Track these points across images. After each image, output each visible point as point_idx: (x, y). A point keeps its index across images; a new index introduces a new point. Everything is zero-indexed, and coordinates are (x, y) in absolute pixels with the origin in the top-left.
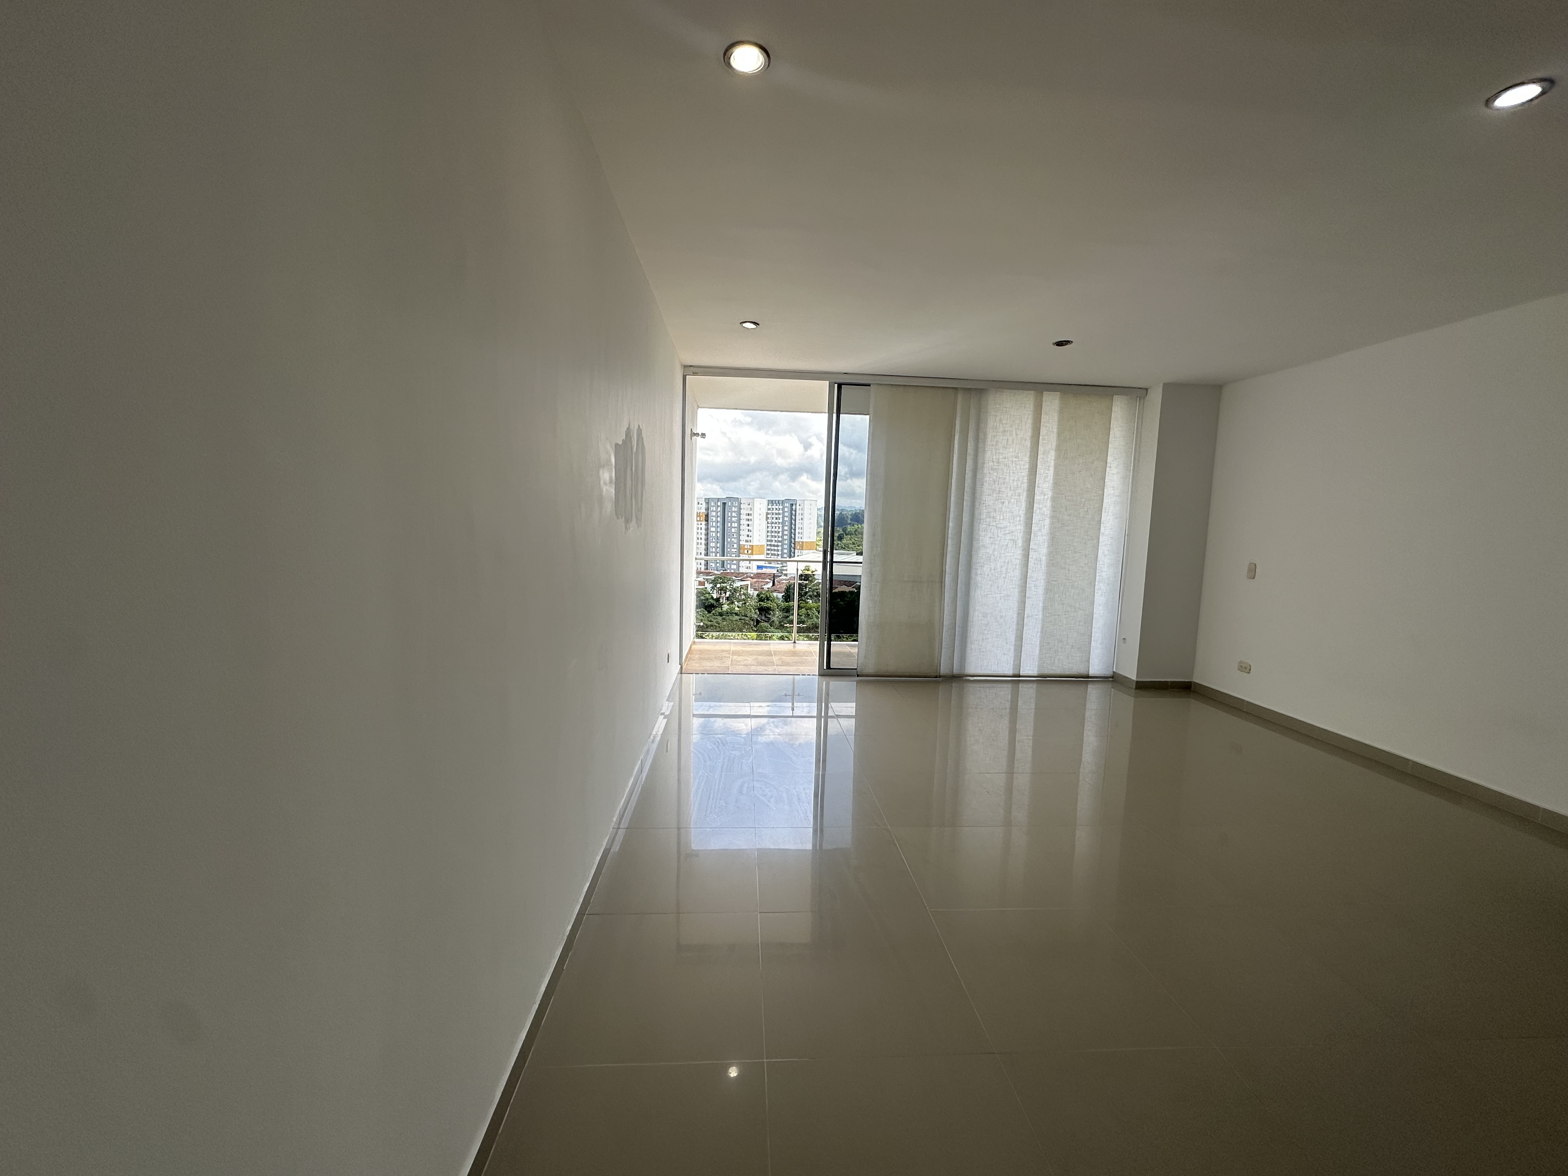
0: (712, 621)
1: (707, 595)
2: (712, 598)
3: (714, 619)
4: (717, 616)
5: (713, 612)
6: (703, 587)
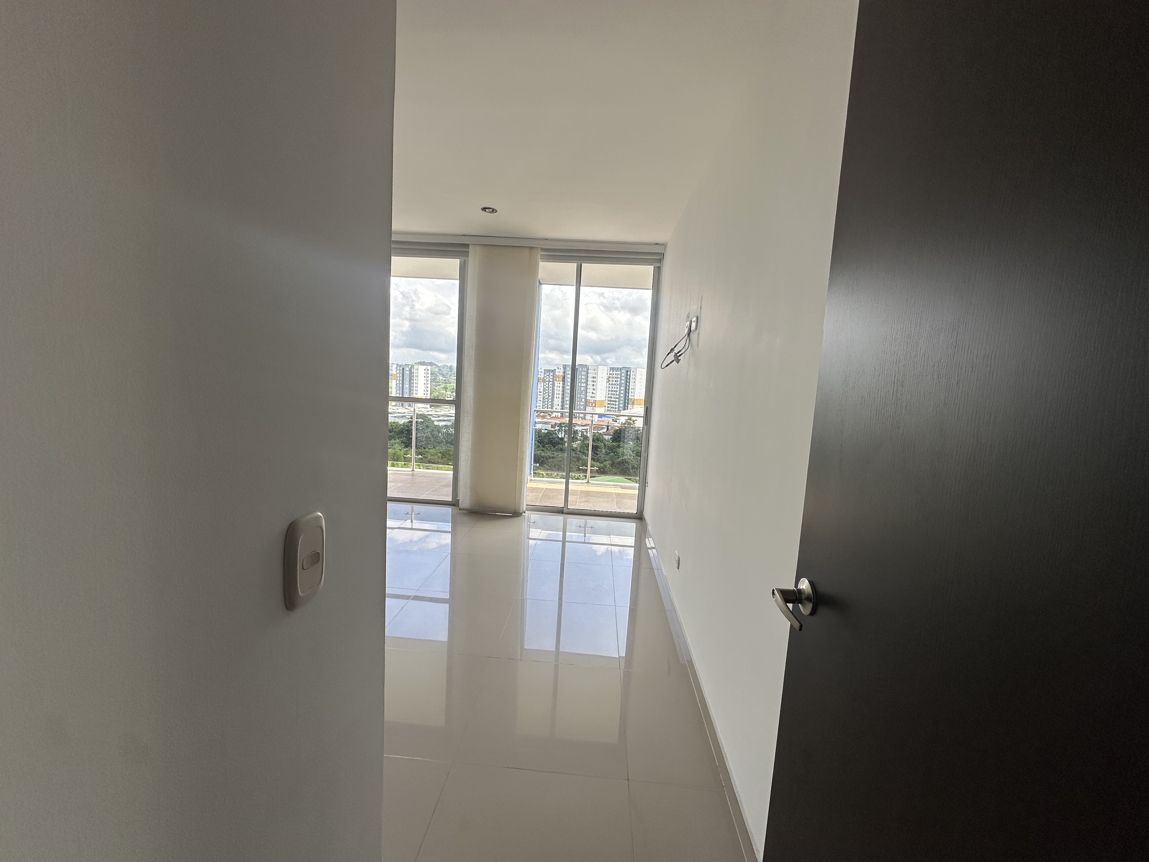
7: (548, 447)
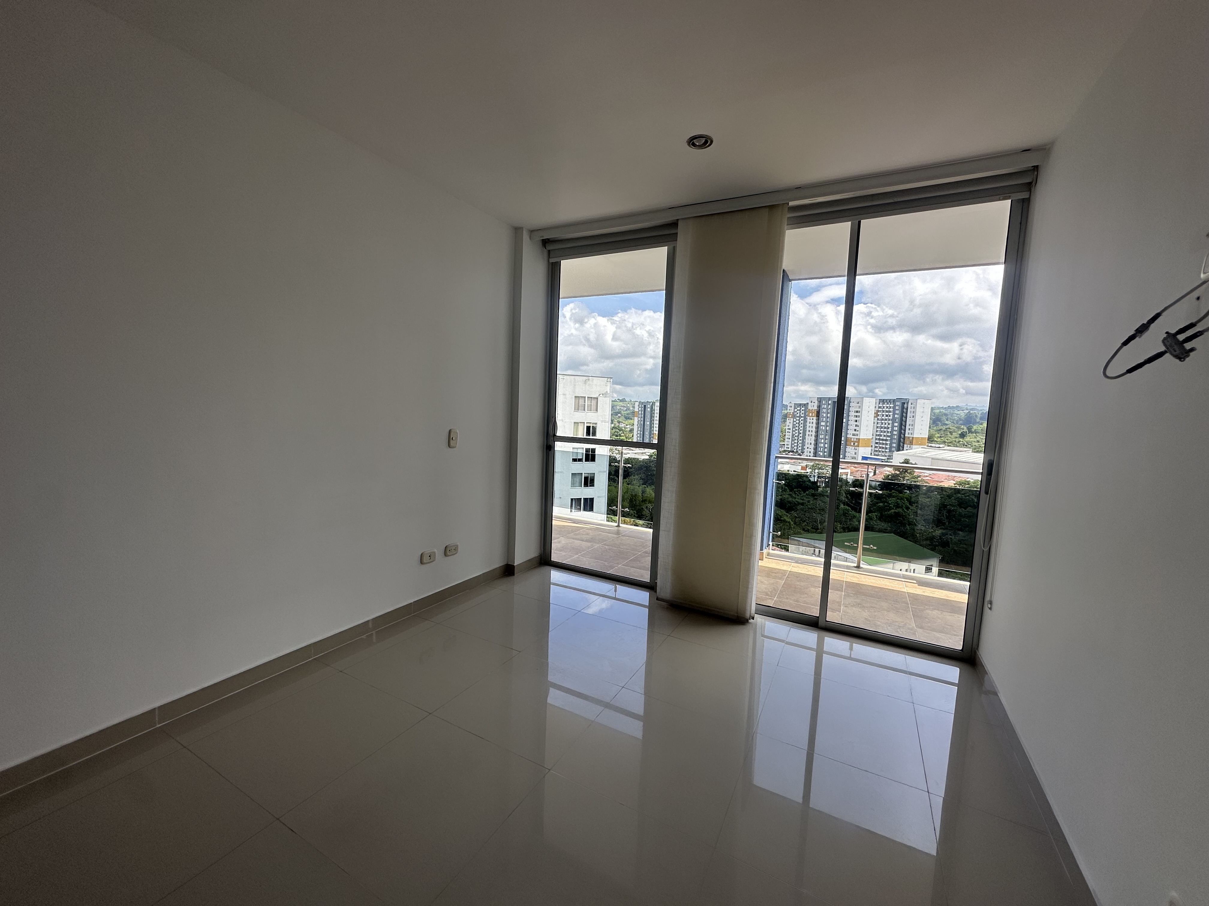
0: (804, 500)
1: (805, 478)
2: (810, 480)
3: (807, 498)
4: (810, 496)
5: (807, 492)
6: (805, 471)
7: (797, 492)
